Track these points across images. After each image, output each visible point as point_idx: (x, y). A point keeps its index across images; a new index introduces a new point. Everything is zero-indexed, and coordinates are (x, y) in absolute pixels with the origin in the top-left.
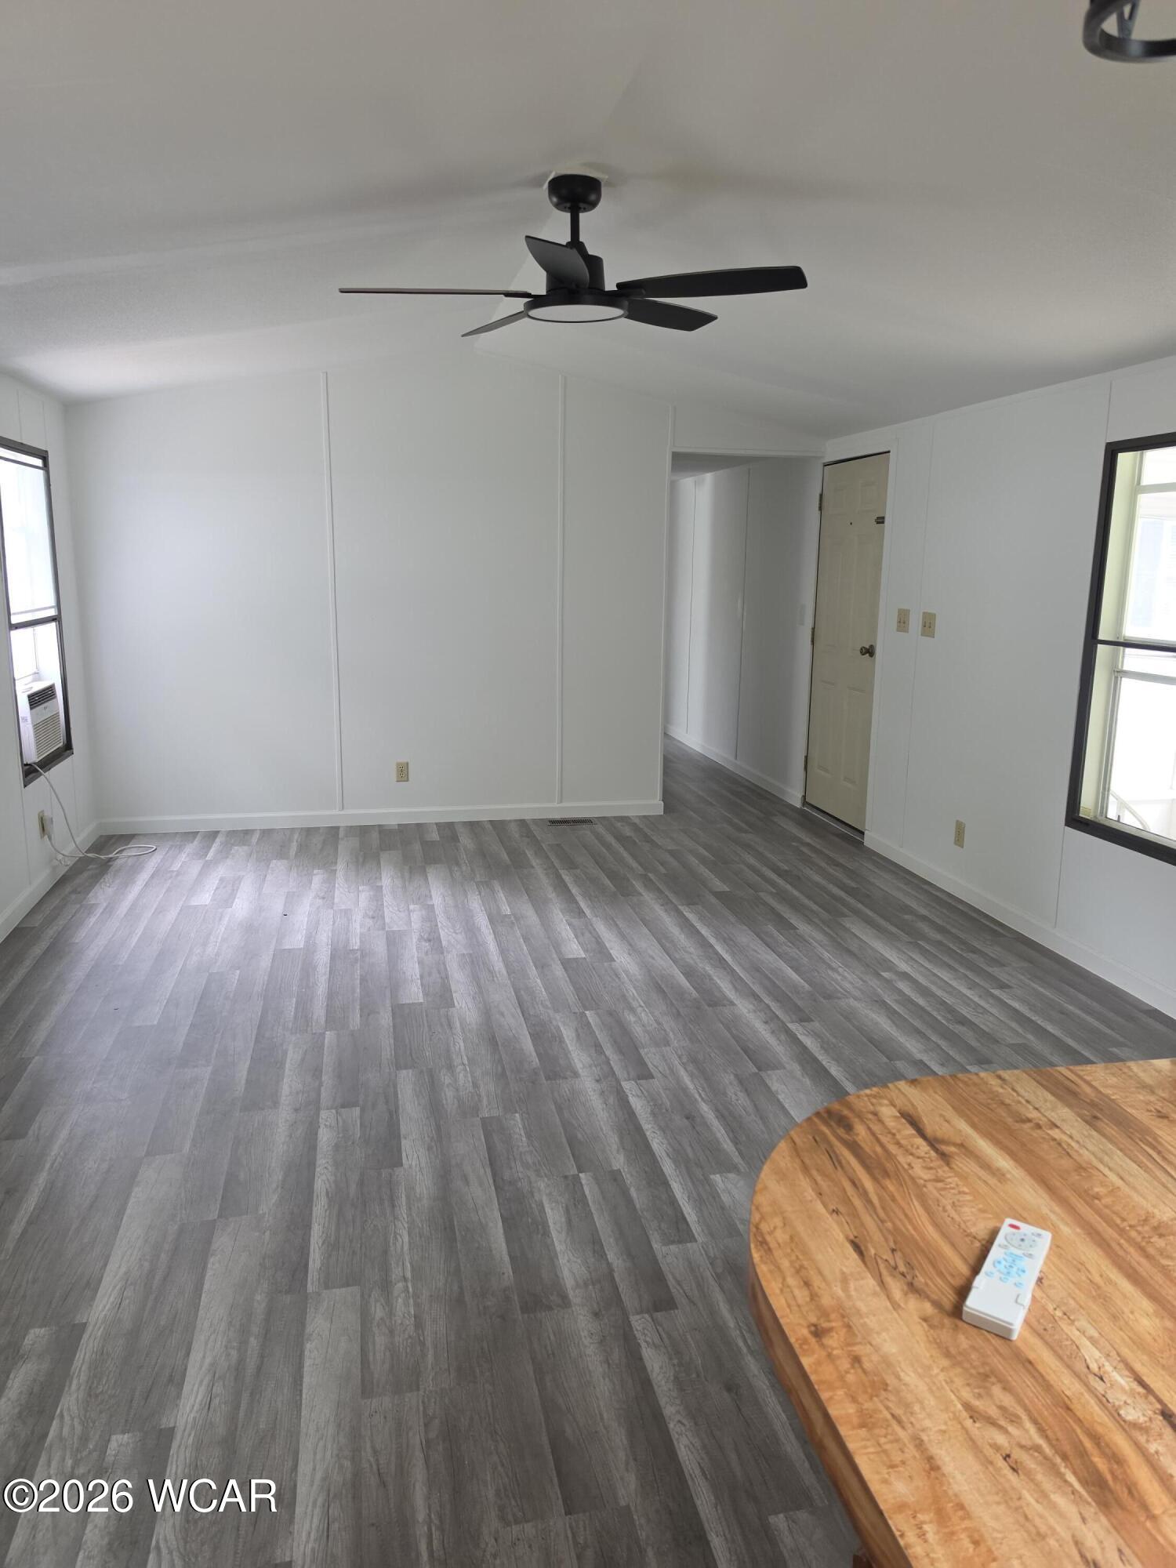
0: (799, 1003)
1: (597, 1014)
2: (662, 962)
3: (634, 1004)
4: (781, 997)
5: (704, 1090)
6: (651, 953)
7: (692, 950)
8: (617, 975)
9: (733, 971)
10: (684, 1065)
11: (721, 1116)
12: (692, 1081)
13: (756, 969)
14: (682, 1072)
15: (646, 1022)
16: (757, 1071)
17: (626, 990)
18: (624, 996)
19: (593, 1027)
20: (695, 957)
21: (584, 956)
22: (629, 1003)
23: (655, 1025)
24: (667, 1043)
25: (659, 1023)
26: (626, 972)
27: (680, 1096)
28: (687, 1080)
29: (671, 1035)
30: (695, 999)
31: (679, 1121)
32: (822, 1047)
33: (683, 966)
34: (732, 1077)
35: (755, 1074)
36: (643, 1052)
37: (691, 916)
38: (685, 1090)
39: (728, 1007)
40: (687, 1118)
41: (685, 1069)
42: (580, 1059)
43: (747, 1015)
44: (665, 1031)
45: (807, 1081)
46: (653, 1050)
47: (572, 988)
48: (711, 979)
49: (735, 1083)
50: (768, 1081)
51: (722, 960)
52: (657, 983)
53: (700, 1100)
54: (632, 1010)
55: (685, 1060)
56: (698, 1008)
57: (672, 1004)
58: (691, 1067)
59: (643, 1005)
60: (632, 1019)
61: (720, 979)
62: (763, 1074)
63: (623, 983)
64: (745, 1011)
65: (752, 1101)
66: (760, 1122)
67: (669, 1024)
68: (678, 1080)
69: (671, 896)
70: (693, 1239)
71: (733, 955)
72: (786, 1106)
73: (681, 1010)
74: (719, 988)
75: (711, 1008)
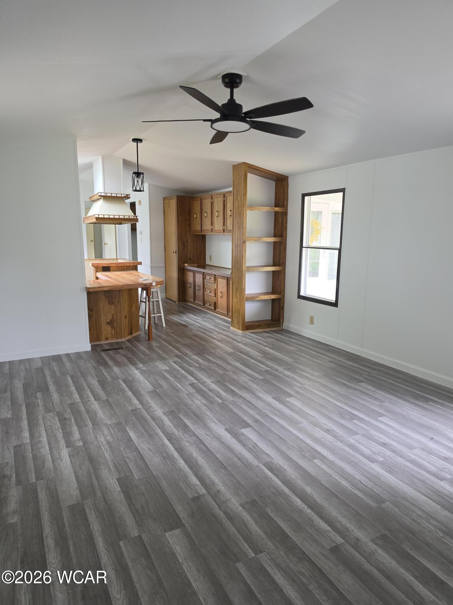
0: (134, 418)
1: (217, 402)
2: (200, 432)
3: (205, 407)
4: (141, 420)
5: (173, 383)
6: (209, 438)
7: (187, 444)
8: (220, 421)
9: (163, 433)
10: (180, 389)
11: (168, 379)
12: (177, 385)
13: (151, 435)
14: (180, 387)
15: (197, 401)
16: (156, 390)
17: (211, 414)
18: (211, 410)
19: (216, 397)
20: (184, 438)
21: (242, 430)
22: (207, 407)
23: (193, 400)
24: (187, 394)
25: (193, 401)
26: (216, 424)
27: (179, 381)
28: (178, 385)
29: (186, 397)
30: (180, 413)
31: (179, 376)
32: (131, 400)
33: (189, 431)
34: (164, 387)
35: (156, 389)
36: (195, 391)
37: (194, 480)
38: (178, 382)
39: (166, 411)
40: (176, 377)
41: (179, 388)
42: (214, 386)
43: (158, 409)
44: (189, 398)
45: (140, 389)
46: (192, 392)
47: (234, 411)
48: (174, 425)
49: (163, 386)
50: (153, 387)
51: (169, 439)
52: (199, 419)
53: (174, 381)
54: (205, 405)
55: (180, 390)
56: (178, 409)
57: (189, 409)
58: (178, 388)
59: (201, 408)
60: (203, 401)
61: (170, 426)
62: (154, 389)
63: (214, 417)
64: (159, 411)
65: (158, 383)
66: (157, 379)
67: (189, 401)
68: (181, 385)
69: (217, 511)
70: (173, 362)
71: (163, 445)
72: (148, 383)
73: (185, 407)
74: (170, 420)
75: (173, 410)
